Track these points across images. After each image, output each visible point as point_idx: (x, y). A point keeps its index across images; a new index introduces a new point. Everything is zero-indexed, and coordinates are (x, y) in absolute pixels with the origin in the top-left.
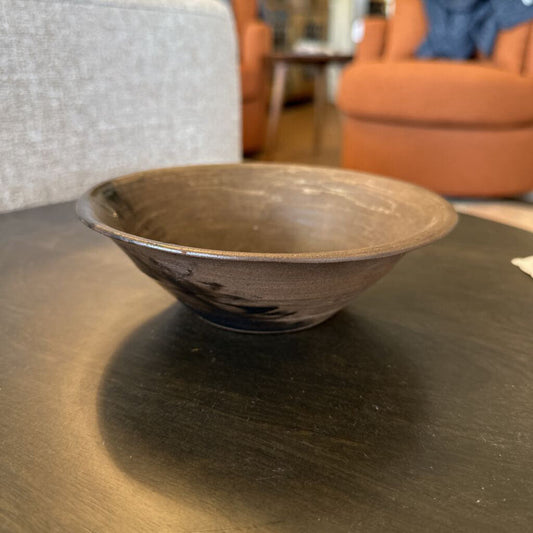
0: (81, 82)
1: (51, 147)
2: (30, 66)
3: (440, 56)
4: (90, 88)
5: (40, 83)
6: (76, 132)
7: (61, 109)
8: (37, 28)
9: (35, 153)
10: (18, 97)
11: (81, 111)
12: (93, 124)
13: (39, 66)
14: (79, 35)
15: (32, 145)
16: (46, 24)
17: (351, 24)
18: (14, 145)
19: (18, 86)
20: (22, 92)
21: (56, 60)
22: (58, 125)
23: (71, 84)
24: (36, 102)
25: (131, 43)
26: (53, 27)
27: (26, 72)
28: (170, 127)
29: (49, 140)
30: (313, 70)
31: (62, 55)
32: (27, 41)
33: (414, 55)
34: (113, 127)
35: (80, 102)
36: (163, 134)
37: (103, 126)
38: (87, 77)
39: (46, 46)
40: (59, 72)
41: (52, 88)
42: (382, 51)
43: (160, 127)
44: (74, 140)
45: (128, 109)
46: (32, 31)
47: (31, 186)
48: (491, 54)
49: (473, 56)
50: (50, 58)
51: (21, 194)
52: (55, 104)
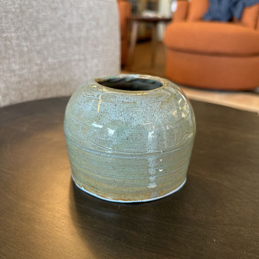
0: (39, 37)
1: (23, 72)
2: (12, 29)
3: (215, 19)
4: (44, 40)
5: (18, 38)
6: (36, 63)
7: (29, 52)
8: (15, 8)
9: (15, 75)
10: (5, 45)
11: (39, 52)
12: (45, 59)
13: (17, 29)
14: (38, 12)
15: (13, 71)
16: (20, 6)
17: (171, 3)
18: (4, 71)
19: (5, 40)
20: (8, 43)
21: (26, 26)
22: (27, 60)
23: (33, 38)
24: (15, 48)
25: (65, 16)
26: (24, 8)
27: (9, 32)
28: (85, 59)
29: (22, 69)
30: (151, 25)
31: (29, 23)
32: (10, 16)
33: (202, 19)
34: (56, 61)
35: (39, 48)
36: (81, 64)
37: (50, 60)
38: (42, 34)
39: (20, 18)
40: (27, 32)
41: (23, 41)
42: (186, 17)
43: (80, 60)
44: (35, 68)
45: (64, 51)
46: (13, 10)
47: (13, 93)
48: (240, 19)
49: (231, 20)
50: (23, 25)
51: (8, 97)
52: (25, 49)
